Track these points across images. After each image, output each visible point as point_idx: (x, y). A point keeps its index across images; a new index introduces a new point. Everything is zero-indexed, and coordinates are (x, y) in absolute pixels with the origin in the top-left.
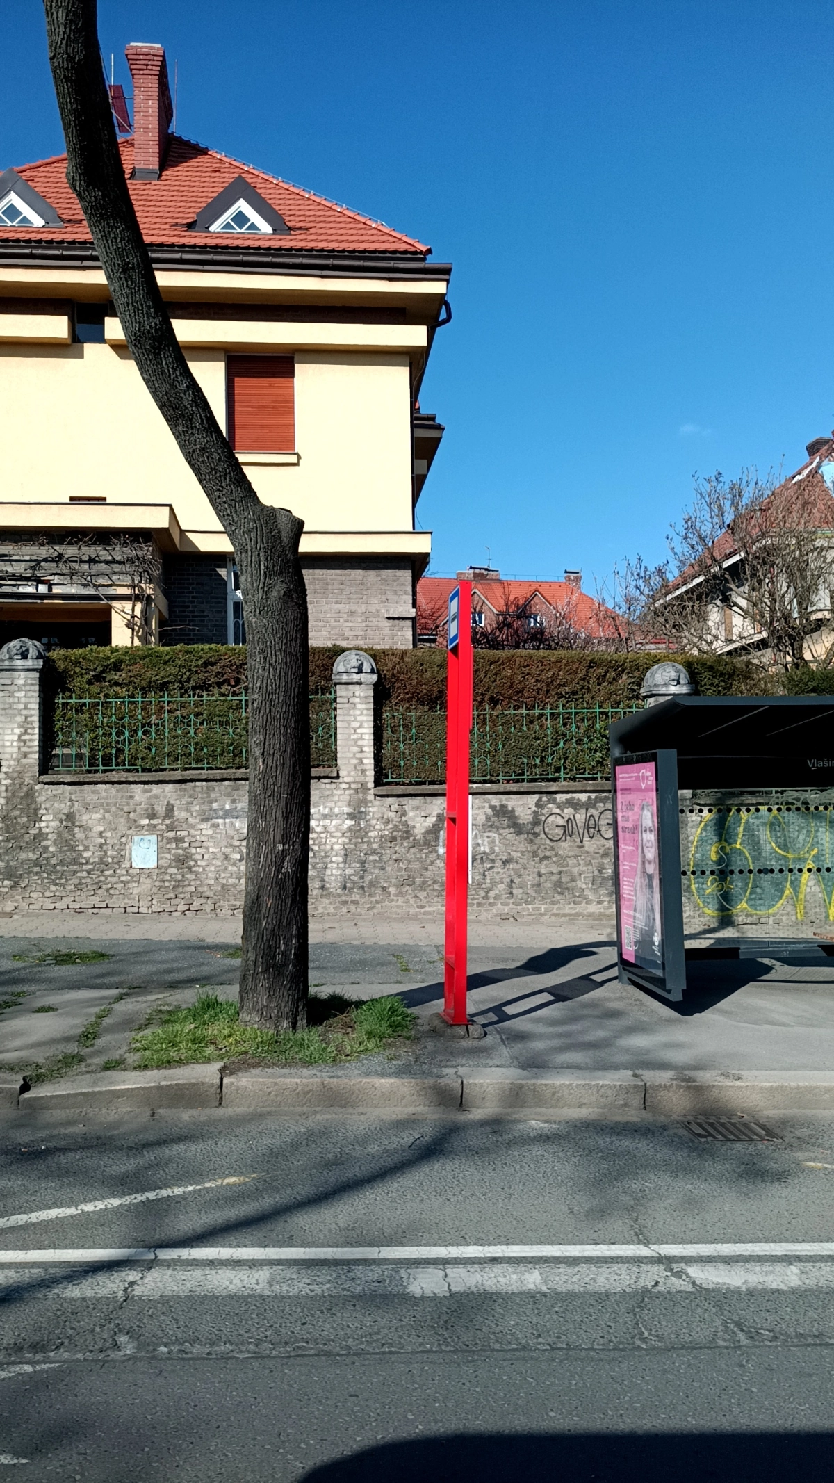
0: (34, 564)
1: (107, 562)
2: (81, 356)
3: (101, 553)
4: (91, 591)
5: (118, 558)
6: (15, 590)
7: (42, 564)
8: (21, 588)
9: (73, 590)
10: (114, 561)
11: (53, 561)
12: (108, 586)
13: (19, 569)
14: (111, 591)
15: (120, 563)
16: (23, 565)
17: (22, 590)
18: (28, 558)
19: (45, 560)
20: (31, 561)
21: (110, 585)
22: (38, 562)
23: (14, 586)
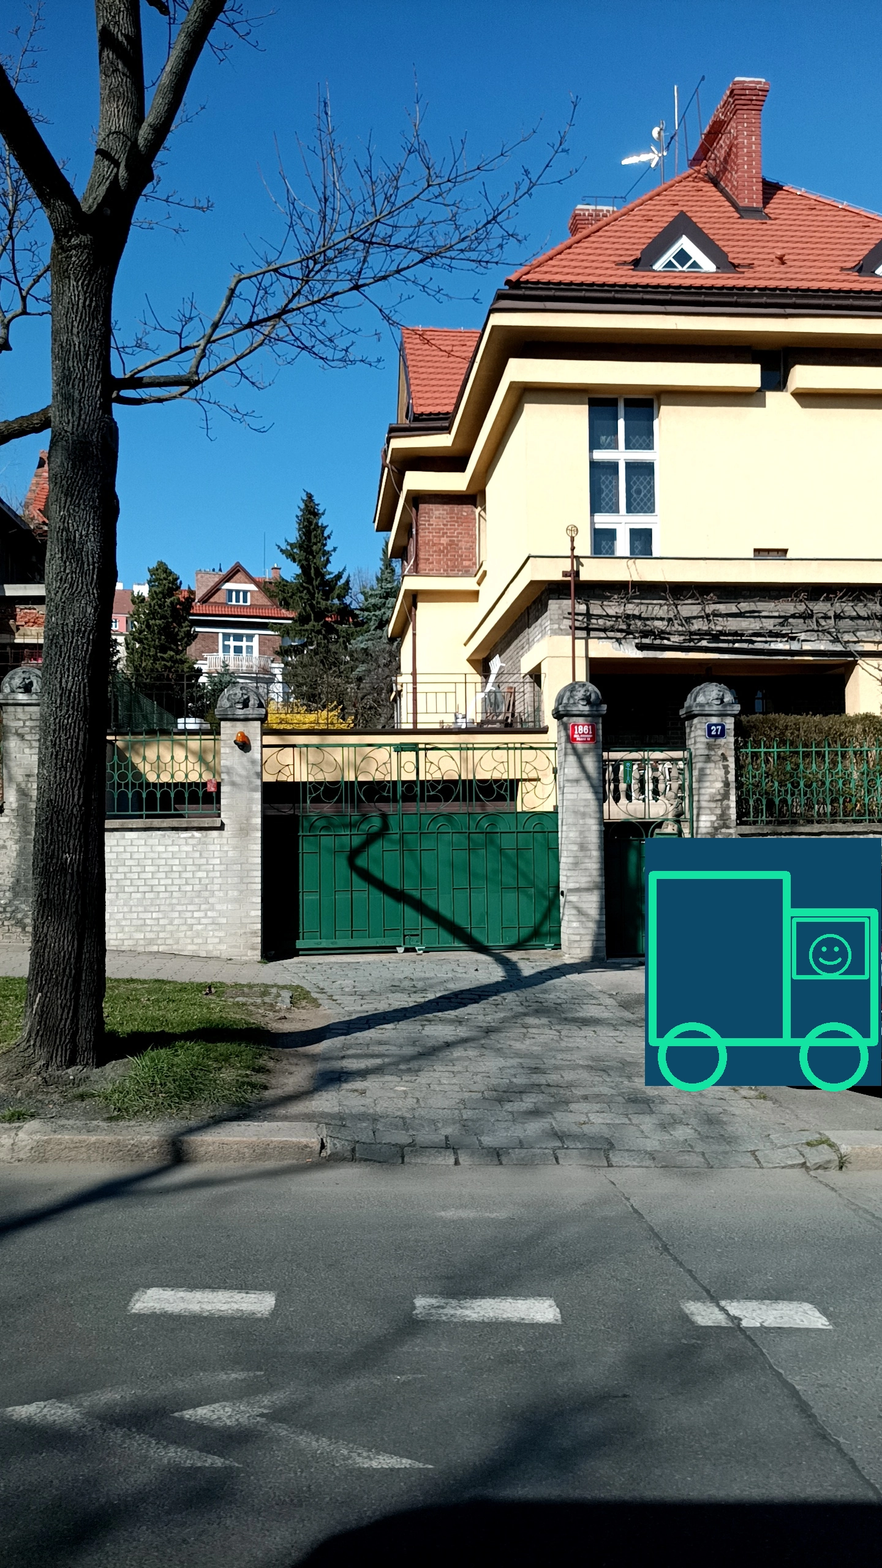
0: (781, 620)
1: (852, 618)
2: (763, 405)
3: (846, 609)
4: (838, 647)
5: (863, 613)
6: (766, 646)
7: (790, 620)
8: (772, 644)
9: (822, 646)
10: (859, 617)
11: (800, 617)
12: (855, 642)
13: (769, 625)
14: (860, 647)
15: (864, 619)
16: (772, 621)
17: (773, 646)
18: (776, 614)
19: (793, 616)
20: (779, 617)
21: (858, 642)
22: (786, 618)
23: (766, 642)
